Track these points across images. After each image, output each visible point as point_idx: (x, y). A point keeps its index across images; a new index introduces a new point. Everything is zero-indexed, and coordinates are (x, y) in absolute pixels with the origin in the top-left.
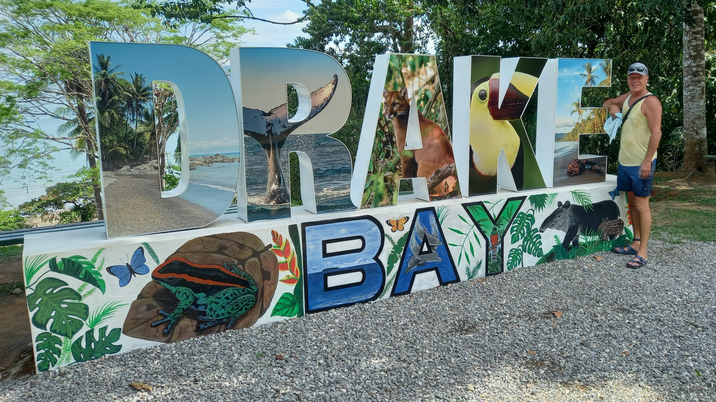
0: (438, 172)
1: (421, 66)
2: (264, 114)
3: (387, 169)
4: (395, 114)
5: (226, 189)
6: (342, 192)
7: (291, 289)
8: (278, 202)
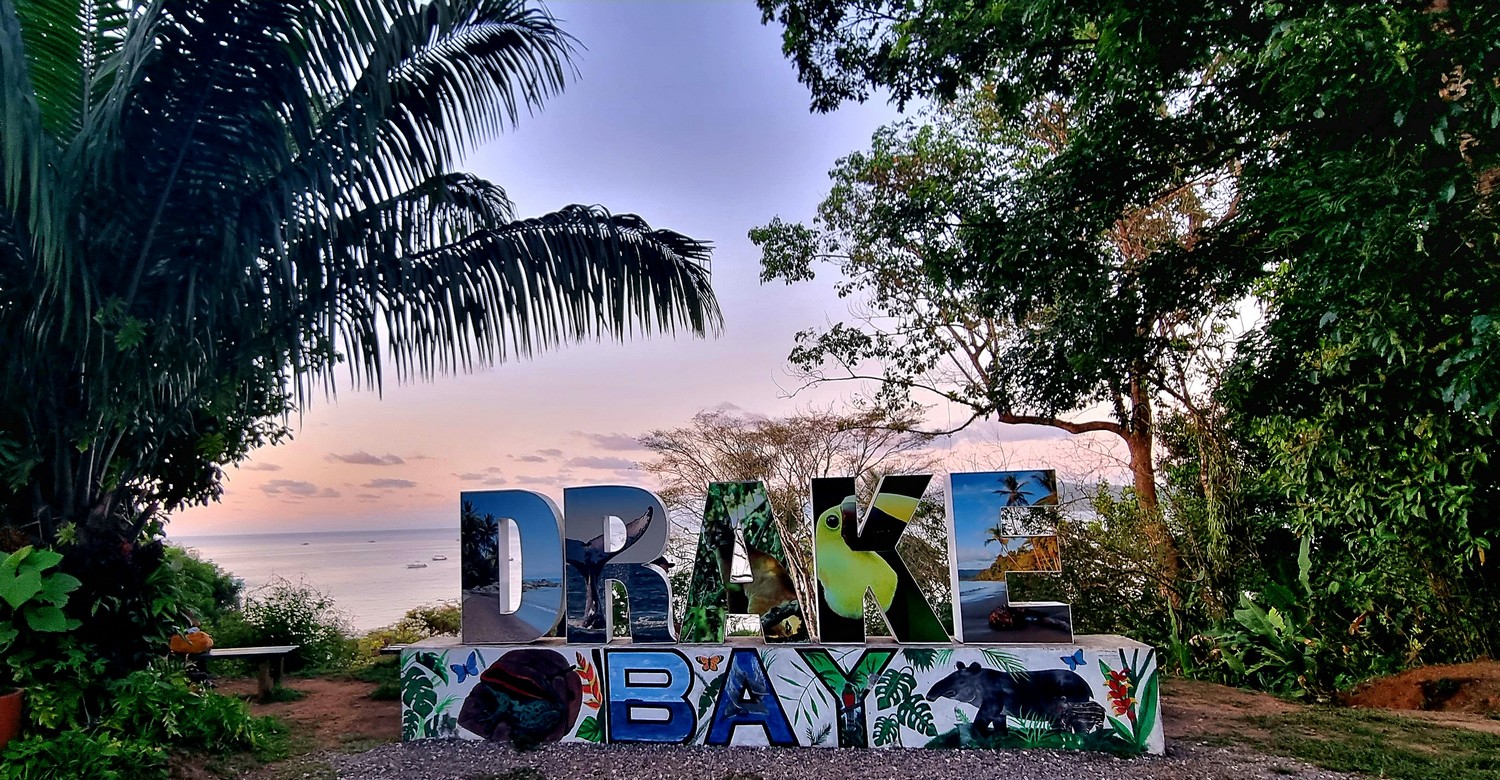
0: (774, 610)
1: (746, 494)
2: (584, 544)
3: (708, 602)
4: (717, 543)
5: (549, 611)
6: (659, 622)
7: (594, 713)
8: (595, 627)
